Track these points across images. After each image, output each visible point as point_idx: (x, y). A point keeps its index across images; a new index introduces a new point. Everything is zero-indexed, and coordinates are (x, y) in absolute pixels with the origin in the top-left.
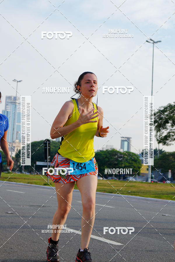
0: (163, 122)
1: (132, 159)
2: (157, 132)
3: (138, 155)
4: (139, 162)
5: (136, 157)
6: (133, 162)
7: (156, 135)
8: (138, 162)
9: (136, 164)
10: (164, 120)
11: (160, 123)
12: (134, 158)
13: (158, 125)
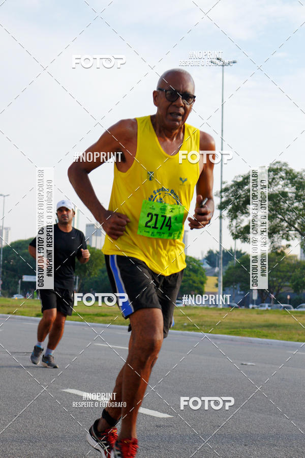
0: (242, 202)
1: (189, 268)
2: (232, 219)
3: (199, 260)
4: (202, 272)
5: (196, 263)
6: (191, 273)
7: (230, 226)
8: (199, 272)
9: (197, 276)
10: (244, 199)
11: (236, 204)
12: (192, 266)
13: (233, 208)
